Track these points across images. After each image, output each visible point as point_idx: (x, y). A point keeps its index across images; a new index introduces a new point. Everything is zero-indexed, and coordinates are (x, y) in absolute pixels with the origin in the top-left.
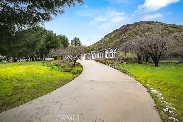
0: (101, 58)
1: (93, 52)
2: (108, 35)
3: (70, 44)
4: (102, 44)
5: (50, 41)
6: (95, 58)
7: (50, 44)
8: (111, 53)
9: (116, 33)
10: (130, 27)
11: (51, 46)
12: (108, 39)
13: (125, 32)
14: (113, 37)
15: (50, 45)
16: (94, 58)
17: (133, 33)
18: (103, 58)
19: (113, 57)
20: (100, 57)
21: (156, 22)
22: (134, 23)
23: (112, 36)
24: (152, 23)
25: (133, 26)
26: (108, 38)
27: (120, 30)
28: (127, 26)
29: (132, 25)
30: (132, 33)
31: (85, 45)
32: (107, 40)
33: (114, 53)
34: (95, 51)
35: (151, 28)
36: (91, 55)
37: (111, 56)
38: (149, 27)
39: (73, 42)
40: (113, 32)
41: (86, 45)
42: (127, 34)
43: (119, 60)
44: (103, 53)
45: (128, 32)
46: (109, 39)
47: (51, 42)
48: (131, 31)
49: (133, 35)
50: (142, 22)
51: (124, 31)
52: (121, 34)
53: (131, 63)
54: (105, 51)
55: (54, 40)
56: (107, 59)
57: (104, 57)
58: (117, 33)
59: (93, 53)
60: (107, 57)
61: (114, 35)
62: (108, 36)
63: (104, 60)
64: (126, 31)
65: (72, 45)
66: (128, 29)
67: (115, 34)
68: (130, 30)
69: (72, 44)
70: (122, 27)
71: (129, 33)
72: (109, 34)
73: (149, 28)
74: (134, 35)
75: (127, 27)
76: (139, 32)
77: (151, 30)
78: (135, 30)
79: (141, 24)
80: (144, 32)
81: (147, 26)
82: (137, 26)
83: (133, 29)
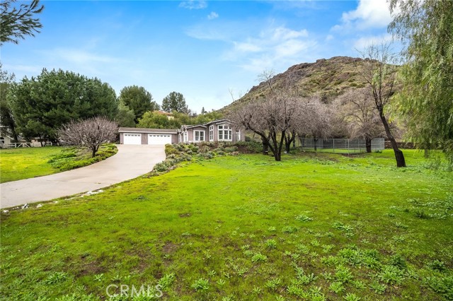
0: (199, 141)
1: (185, 128)
2: (258, 87)
3: (161, 108)
5: (92, 102)
6: (187, 142)
7: (90, 109)
8: (221, 132)
9: (277, 83)
10: (309, 71)
11: (92, 112)
12: (257, 97)
13: (296, 81)
14: (268, 92)
15: (89, 112)
17: (315, 84)
18: (204, 141)
19: (223, 139)
20: (197, 139)
21: (367, 59)
22: (318, 61)
23: (267, 89)
24: (358, 63)
25: (315, 67)
26: (258, 95)
28: (303, 67)
29: (313, 64)
30: (312, 83)
31: (203, 110)
33: (226, 132)
35: (355, 74)
37: (221, 137)
38: (349, 71)
39: (166, 102)
41: (205, 110)
42: (300, 86)
44: (204, 132)
45: (303, 82)
46: (261, 96)
47: (94, 105)
48: (310, 79)
49: (313, 89)
50: (334, 58)
51: (295, 78)
53: (252, 152)
54: (209, 125)
55: (102, 100)
57: (207, 139)
58: (279, 82)
59: (184, 131)
62: (258, 90)
64: (300, 79)
65: (164, 109)
66: (303, 75)
68: (308, 76)
69: (165, 107)
71: (306, 85)
72: (262, 84)
73: (349, 73)
75: (302, 70)
76: (327, 82)
77: (353, 77)
78: (319, 77)
79: (333, 63)
80: (339, 81)
81: (347, 69)
82: (323, 68)
83: (314, 74)
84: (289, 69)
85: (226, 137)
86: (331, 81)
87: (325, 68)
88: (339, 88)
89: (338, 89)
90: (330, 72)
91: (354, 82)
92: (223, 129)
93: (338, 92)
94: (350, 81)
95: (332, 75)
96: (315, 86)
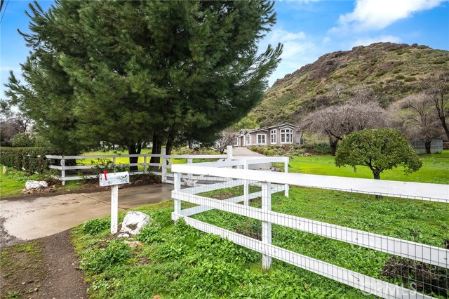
0: (262, 144)
1: (247, 132)
2: (283, 80)
4: (268, 106)
6: (250, 144)
8: (283, 135)
9: (305, 76)
10: (343, 60)
12: (283, 92)
13: (329, 72)
14: (296, 86)
16: (247, 145)
17: (352, 76)
18: (266, 144)
19: (286, 142)
20: (259, 142)
21: (415, 46)
22: (354, 49)
23: (295, 82)
24: (403, 50)
25: (352, 56)
26: (284, 89)
27: (317, 67)
28: (336, 56)
29: (349, 52)
30: (348, 74)
32: (282, 94)
33: (288, 135)
34: (250, 131)
35: (400, 64)
36: (242, 137)
37: (283, 140)
38: (393, 60)
40: (299, 73)
42: (335, 79)
43: (296, 149)
44: (266, 135)
45: (337, 73)
46: (287, 90)
48: (345, 70)
49: (351, 82)
50: (374, 45)
51: (327, 69)
52: (320, 77)
53: (319, 154)
54: (270, 129)
56: (272, 148)
57: (269, 142)
58: (308, 74)
59: (245, 134)
60: (275, 143)
61: (298, 81)
62: (284, 84)
63: (266, 149)
64: (333, 70)
66: (337, 65)
67: (302, 78)
70: (321, 59)
71: (341, 77)
72: (288, 76)
73: (393, 63)
74: (354, 80)
75: (335, 59)
76: (367, 73)
77: (399, 68)
78: (357, 67)
79: (373, 50)
80: (381, 73)
81: (391, 57)
82: (360, 57)
83: (350, 63)
84: (320, 58)
85: (288, 140)
86: (372, 71)
87: (363, 57)
88: (383, 81)
89: (382, 83)
90: (370, 61)
91: (401, 74)
92: (286, 133)
93: (384, 86)
94: (396, 72)
95: (373, 65)
96: (353, 78)
